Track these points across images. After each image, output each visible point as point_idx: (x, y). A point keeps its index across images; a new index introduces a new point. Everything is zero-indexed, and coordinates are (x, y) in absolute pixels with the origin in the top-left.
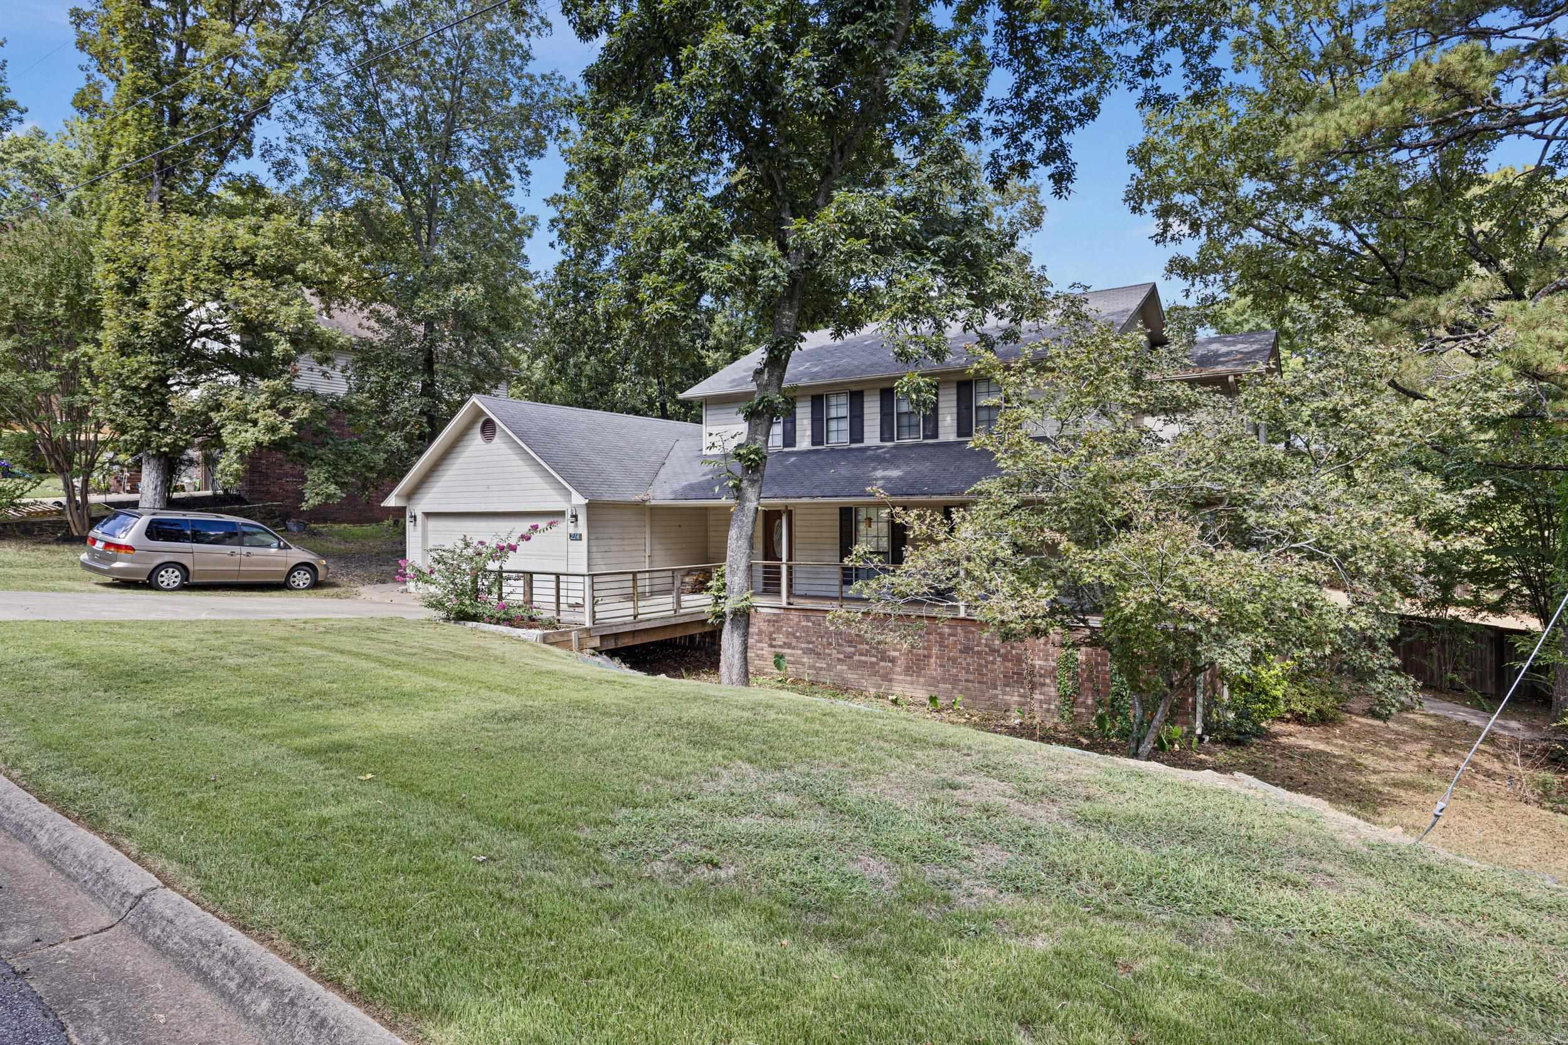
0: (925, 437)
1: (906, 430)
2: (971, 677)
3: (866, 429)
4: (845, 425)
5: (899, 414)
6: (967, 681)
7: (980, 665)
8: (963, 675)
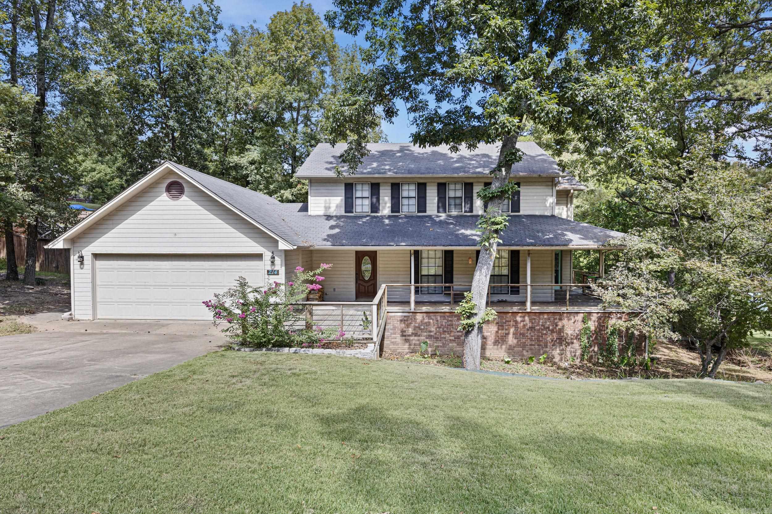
0: (466, 212)
1: (453, 207)
2: (533, 343)
3: (427, 205)
4: (414, 202)
5: (449, 198)
6: (531, 345)
7: (538, 336)
8: (528, 342)
